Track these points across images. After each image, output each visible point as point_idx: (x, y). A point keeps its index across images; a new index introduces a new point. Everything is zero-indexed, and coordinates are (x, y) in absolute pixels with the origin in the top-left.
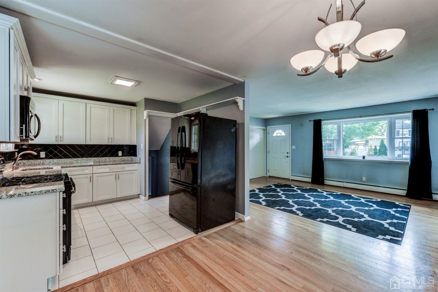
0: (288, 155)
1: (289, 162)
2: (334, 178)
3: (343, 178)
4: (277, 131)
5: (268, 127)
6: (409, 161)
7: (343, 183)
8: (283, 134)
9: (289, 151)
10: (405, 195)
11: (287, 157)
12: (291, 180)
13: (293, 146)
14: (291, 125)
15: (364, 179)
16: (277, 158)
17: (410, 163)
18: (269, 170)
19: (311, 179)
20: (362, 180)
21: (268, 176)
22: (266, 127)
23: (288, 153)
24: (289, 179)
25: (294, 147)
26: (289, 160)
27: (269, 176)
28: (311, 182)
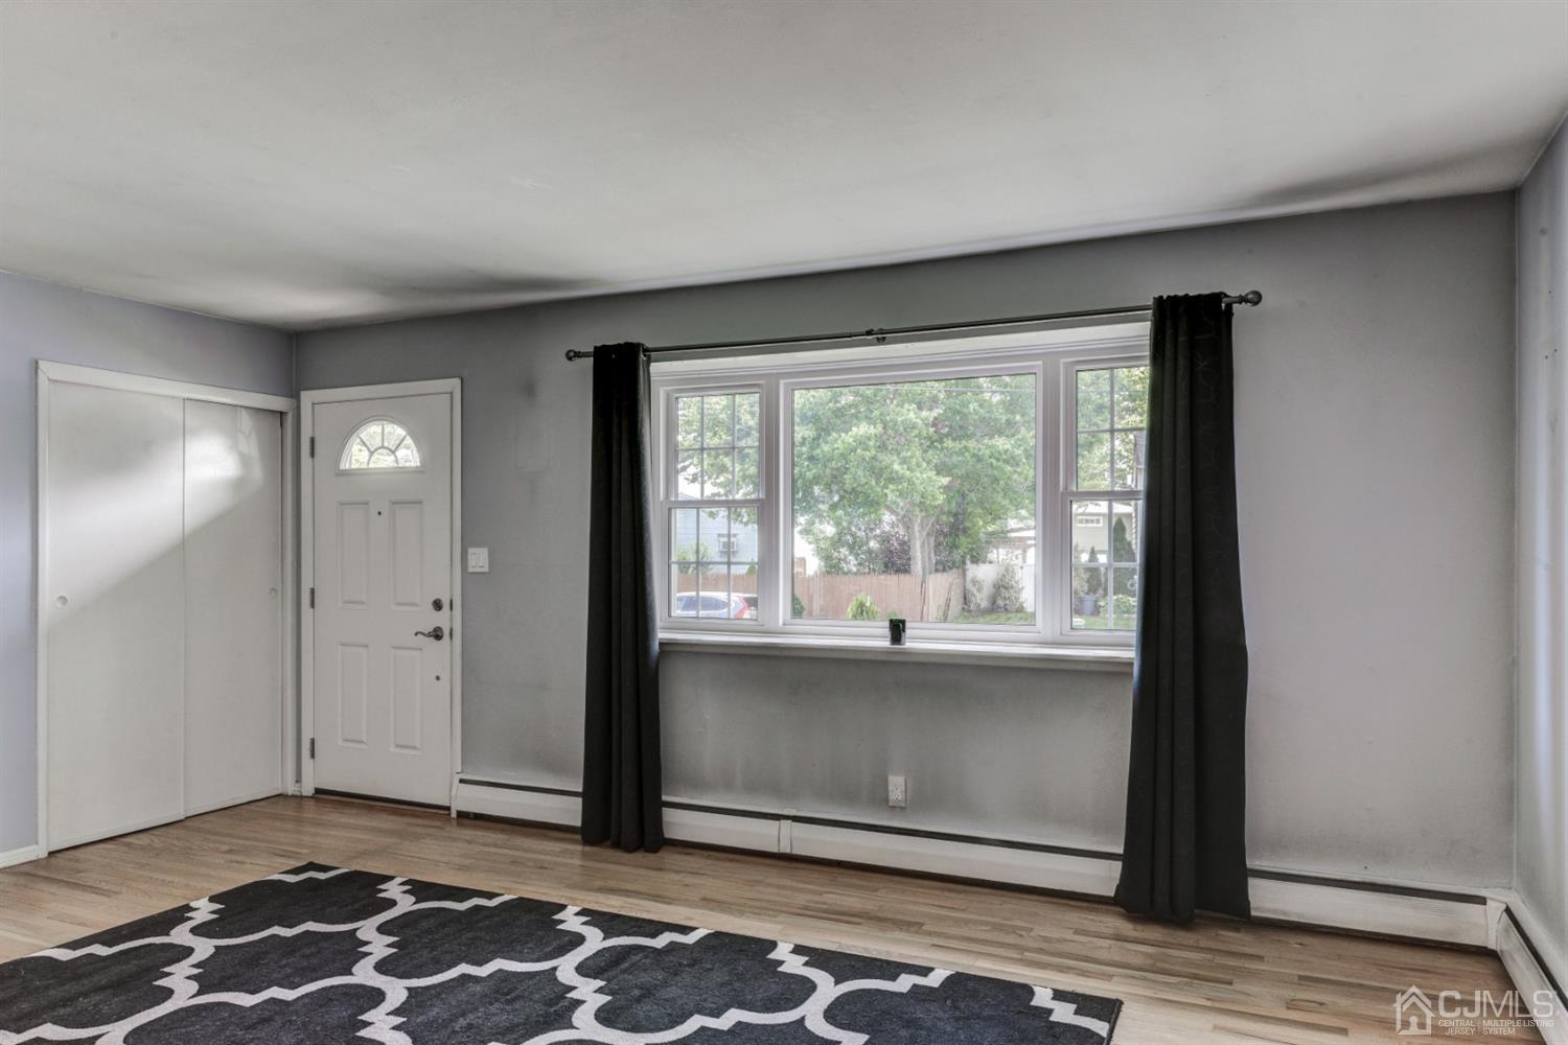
0: (441, 619)
1: (445, 677)
2: (728, 786)
3: (775, 790)
4: (372, 431)
5: (307, 397)
6: (1131, 654)
7: (774, 824)
8: (410, 456)
9: (445, 584)
10: (1112, 894)
11: (437, 634)
12: (462, 815)
13: (471, 551)
14: (456, 382)
15: (897, 787)
16: (366, 646)
17: (1136, 670)
18: (313, 742)
19: (580, 800)
20: (887, 800)
21: (308, 790)
22: (295, 395)
23: (438, 605)
24: (448, 808)
25: (479, 559)
26: (443, 658)
27: (318, 791)
28: (578, 823)
